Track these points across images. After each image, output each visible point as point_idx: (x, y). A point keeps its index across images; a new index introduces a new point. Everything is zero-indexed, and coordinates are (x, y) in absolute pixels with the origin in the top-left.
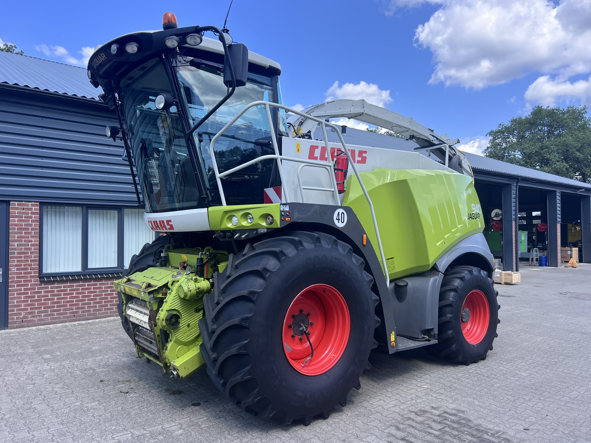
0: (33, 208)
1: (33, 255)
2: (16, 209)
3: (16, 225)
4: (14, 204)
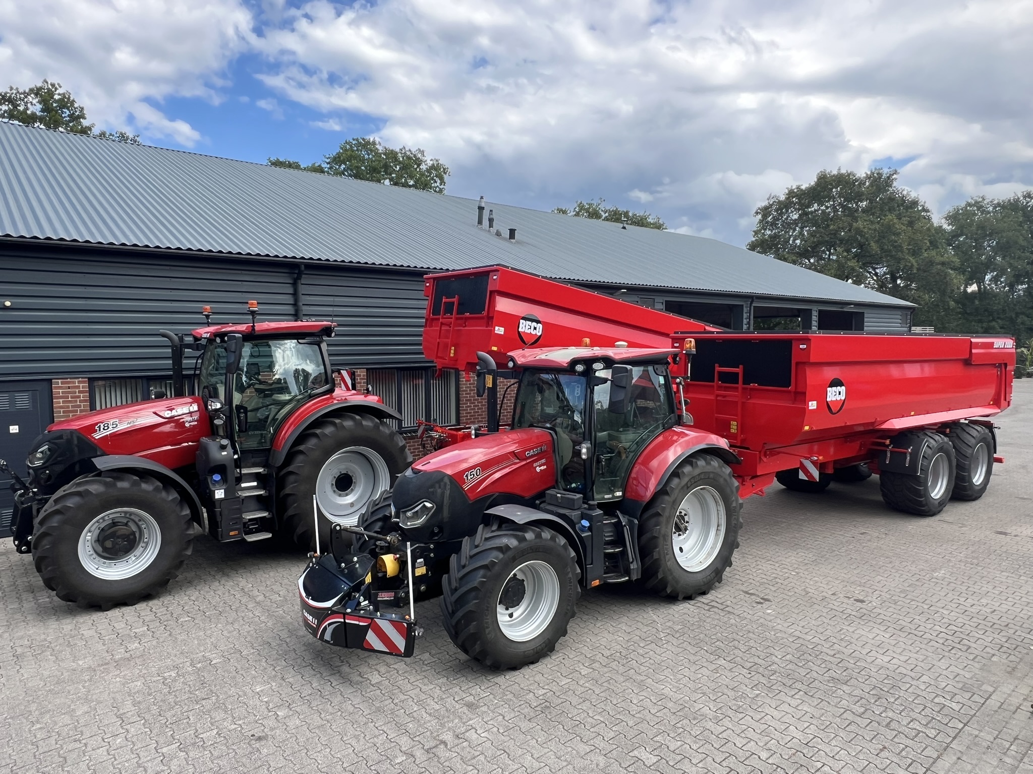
0: (81, 385)
2: (60, 388)
3: (61, 407)
4: (57, 383)
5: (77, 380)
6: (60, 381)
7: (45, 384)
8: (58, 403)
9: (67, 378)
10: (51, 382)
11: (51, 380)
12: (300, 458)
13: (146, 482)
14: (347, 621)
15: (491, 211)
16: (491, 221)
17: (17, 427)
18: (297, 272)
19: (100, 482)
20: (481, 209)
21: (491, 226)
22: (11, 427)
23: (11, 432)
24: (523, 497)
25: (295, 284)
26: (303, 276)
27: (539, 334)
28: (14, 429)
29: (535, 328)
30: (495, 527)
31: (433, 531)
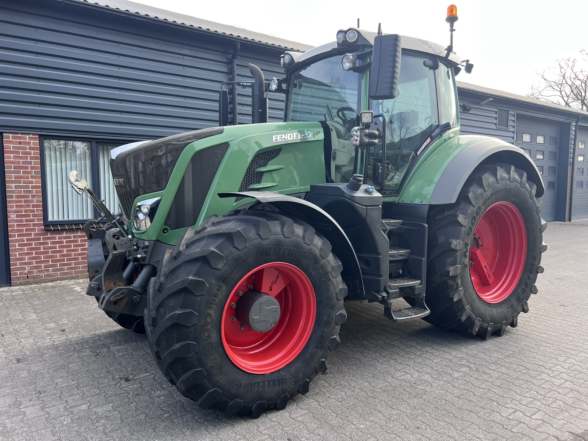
0: (32, 142)
1: (35, 199)
2: (11, 142)
3: (12, 163)
4: (8, 137)
5: (27, 136)
6: (11, 135)
8: (9, 157)
9: (18, 133)
11: (2, 133)
18: (232, 52)
25: (230, 63)
26: (238, 57)
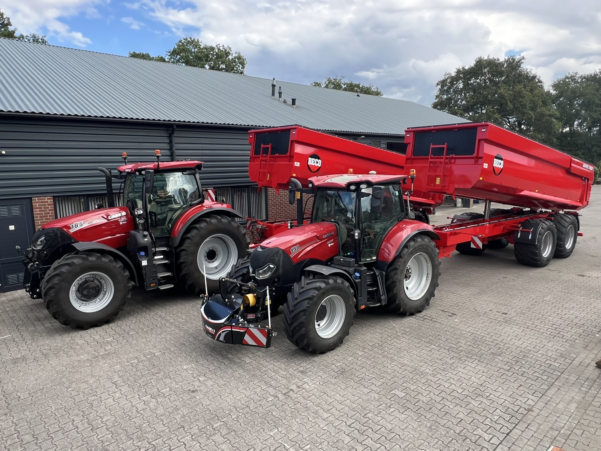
0: (49, 201)
2: (37, 202)
3: (38, 214)
4: (35, 200)
5: (46, 198)
6: (37, 198)
7: (28, 200)
8: (36, 211)
9: (41, 197)
10: (32, 199)
11: (31, 198)
12: (188, 241)
13: (104, 257)
14: (233, 330)
15: (280, 87)
16: (280, 93)
17: (13, 226)
18: (171, 129)
19: (79, 257)
20: (274, 86)
21: (280, 97)
22: (10, 227)
23: (10, 229)
24: (322, 261)
25: (170, 137)
26: (175, 132)
27: (320, 166)
28: (12, 228)
29: (317, 163)
30: (311, 277)
31: (274, 280)
